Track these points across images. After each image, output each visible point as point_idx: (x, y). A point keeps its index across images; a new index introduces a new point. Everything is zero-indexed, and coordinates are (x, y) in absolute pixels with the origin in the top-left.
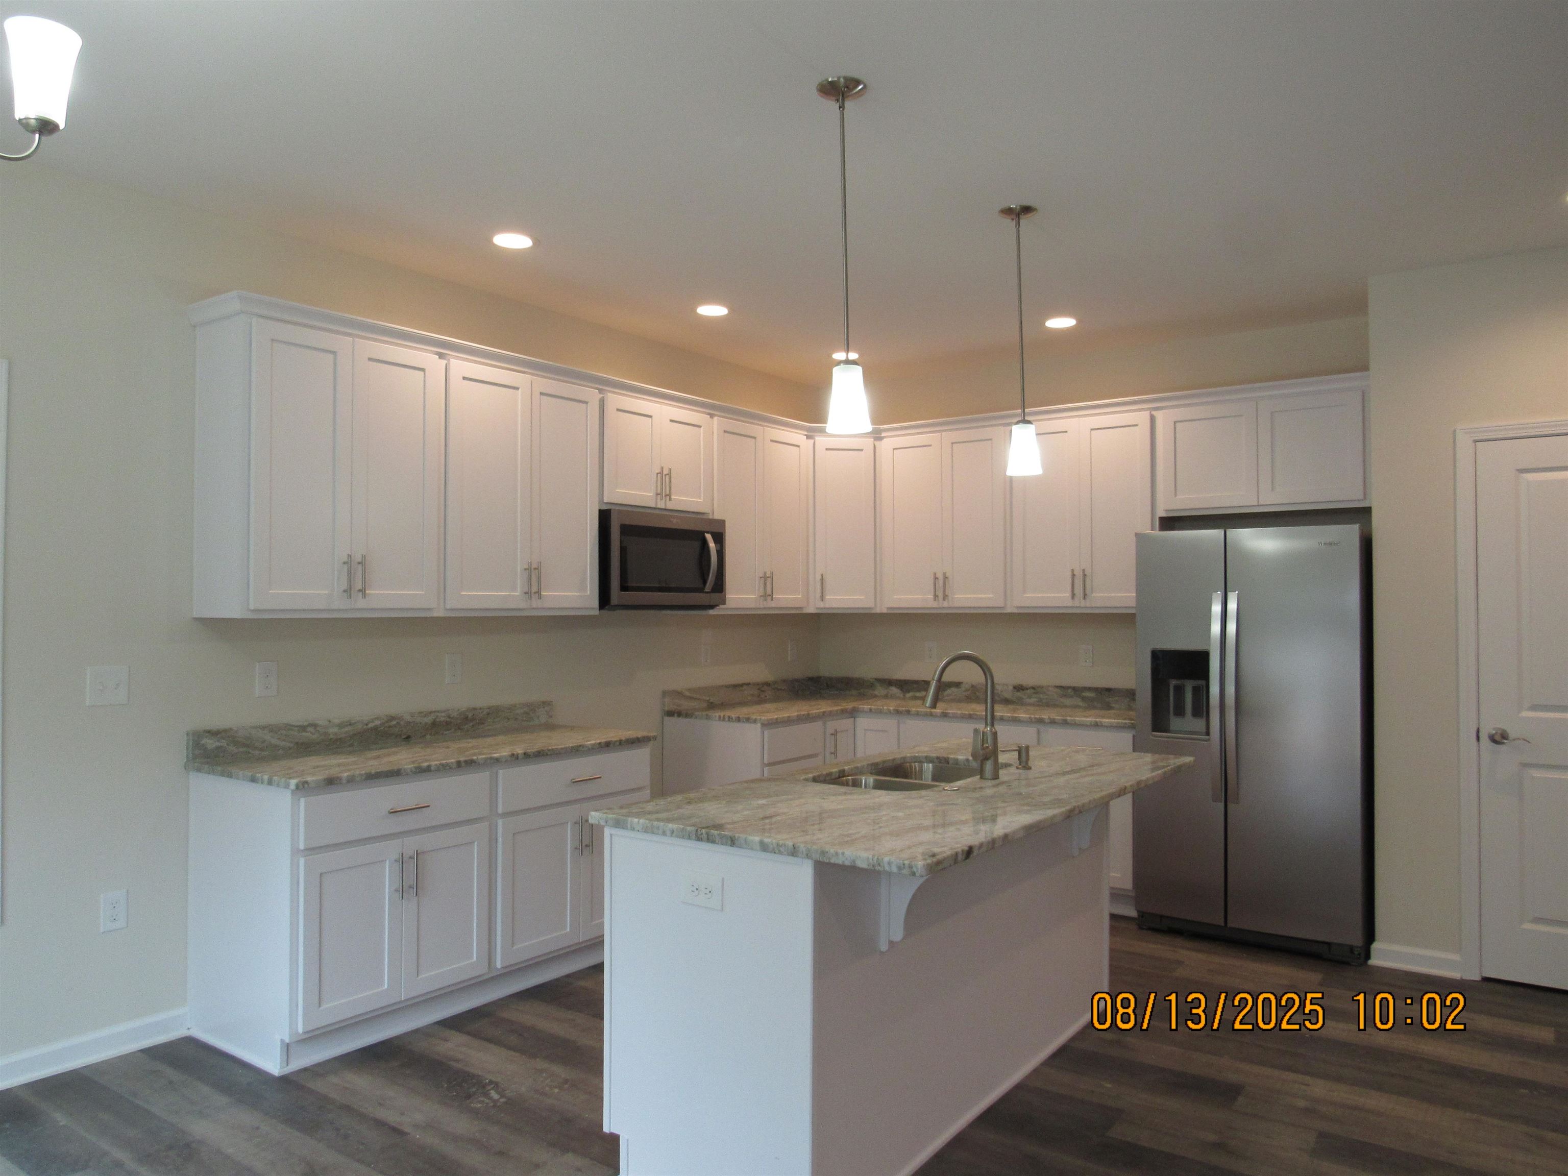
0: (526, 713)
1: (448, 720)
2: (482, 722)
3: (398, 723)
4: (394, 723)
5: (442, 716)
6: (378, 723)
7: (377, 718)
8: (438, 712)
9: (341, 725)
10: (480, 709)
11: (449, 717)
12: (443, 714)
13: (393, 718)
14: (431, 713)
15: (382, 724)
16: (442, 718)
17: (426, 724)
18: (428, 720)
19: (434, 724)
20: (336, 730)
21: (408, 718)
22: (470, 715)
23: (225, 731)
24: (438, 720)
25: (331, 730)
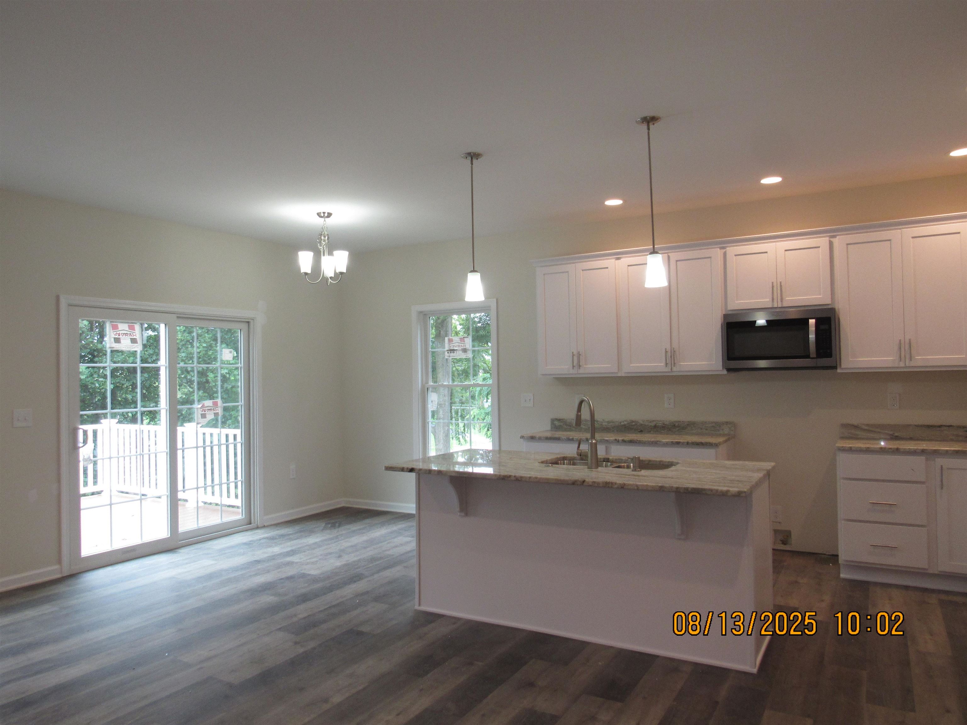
0: (713, 427)
1: (663, 425)
2: (684, 428)
3: (636, 424)
4: (634, 424)
5: (659, 423)
6: (626, 423)
7: (626, 421)
8: (658, 421)
9: (608, 422)
10: (683, 422)
11: (664, 424)
12: (661, 422)
13: (633, 422)
14: (653, 421)
15: (628, 423)
16: (660, 424)
17: (651, 426)
18: (653, 424)
19: (655, 426)
20: (606, 424)
21: (641, 422)
22: (677, 424)
23: (562, 419)
24: (657, 425)
25: (604, 424)
